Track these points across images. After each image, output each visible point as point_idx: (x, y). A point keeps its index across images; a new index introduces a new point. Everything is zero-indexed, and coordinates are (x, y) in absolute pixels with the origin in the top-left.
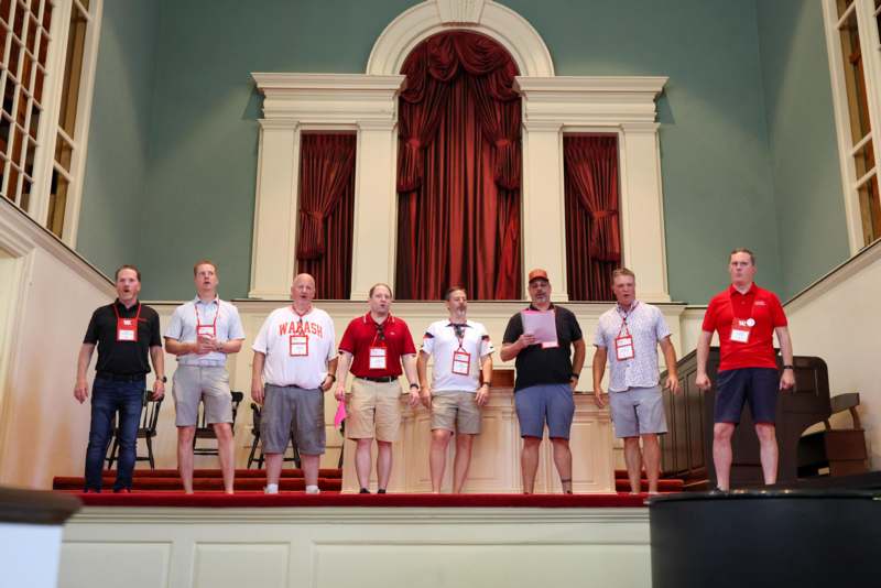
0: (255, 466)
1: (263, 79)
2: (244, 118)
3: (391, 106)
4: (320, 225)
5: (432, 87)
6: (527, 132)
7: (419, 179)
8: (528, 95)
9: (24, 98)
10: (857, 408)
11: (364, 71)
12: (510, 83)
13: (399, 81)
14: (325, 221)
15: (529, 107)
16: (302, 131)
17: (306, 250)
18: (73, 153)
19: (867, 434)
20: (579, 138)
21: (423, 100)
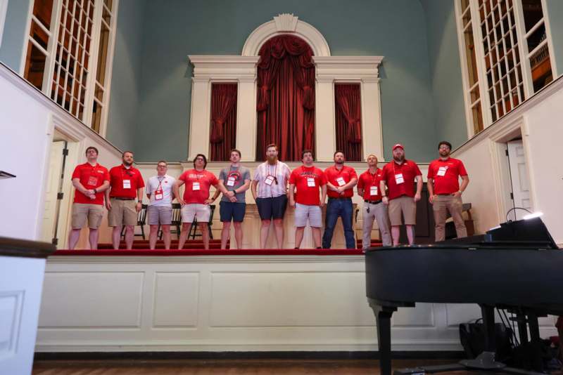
0: (191, 238)
1: (193, 58)
2: (185, 76)
3: (254, 70)
4: (221, 126)
5: (273, 61)
6: (318, 83)
7: (267, 105)
8: (318, 65)
9: (79, 67)
10: (470, 210)
11: (241, 54)
12: (310, 59)
13: (257, 59)
14: (223, 125)
15: (318, 70)
16: (212, 83)
17: (214, 138)
18: (104, 94)
19: (474, 222)
20: (342, 85)
21: (268, 69)
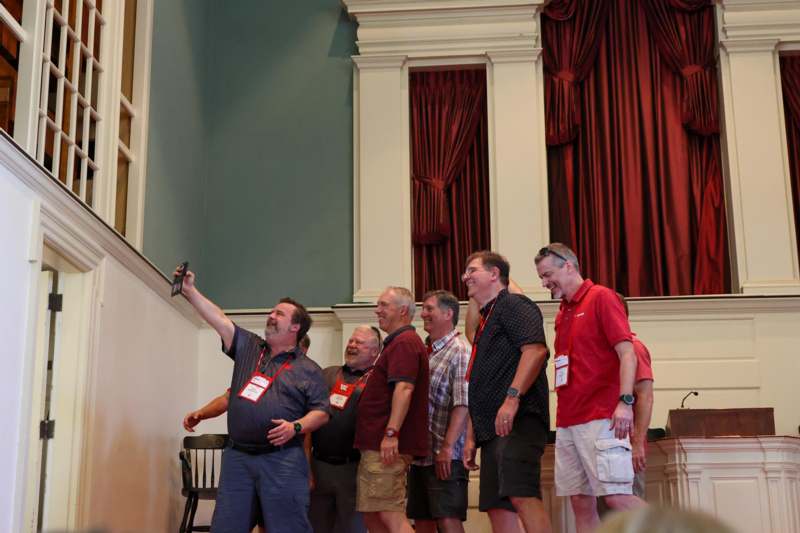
3: (532, 27)
4: (442, 195)
6: (727, 54)
7: (575, 127)
14: (448, 191)
16: (410, 69)
17: (425, 230)
18: (133, 123)
21: (574, 16)
